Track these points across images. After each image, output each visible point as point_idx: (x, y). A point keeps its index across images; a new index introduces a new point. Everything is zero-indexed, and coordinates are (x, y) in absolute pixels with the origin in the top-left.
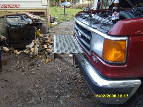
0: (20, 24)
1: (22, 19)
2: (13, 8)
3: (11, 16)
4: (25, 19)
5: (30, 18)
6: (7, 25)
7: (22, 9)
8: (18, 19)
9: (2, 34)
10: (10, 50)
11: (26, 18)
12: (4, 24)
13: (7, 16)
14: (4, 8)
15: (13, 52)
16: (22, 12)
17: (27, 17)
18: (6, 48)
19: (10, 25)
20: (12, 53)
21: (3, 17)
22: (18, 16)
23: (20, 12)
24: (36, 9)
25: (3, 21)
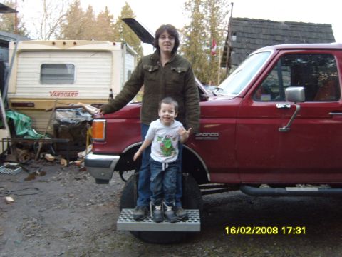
0: (73, 121)
1: (77, 113)
2: (68, 97)
3: (62, 109)
4: (82, 114)
5: (90, 112)
6: (55, 122)
7: (80, 99)
8: (71, 113)
9: (46, 134)
10: (55, 160)
11: (83, 112)
12: (51, 120)
13: (56, 108)
14: (55, 97)
15: (60, 163)
16: (79, 104)
17: (85, 111)
18: (49, 156)
19: (59, 121)
20: (57, 163)
21: (51, 110)
22: (72, 109)
23: (76, 103)
24: (103, 100)
25: (49, 116)
